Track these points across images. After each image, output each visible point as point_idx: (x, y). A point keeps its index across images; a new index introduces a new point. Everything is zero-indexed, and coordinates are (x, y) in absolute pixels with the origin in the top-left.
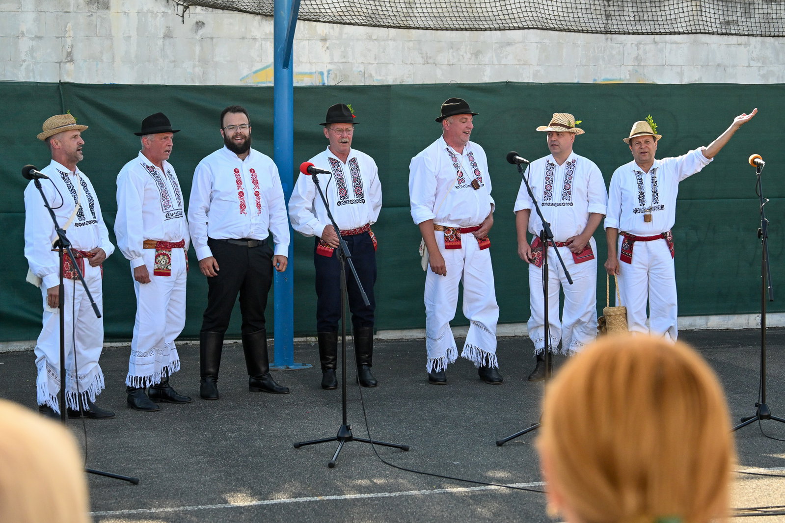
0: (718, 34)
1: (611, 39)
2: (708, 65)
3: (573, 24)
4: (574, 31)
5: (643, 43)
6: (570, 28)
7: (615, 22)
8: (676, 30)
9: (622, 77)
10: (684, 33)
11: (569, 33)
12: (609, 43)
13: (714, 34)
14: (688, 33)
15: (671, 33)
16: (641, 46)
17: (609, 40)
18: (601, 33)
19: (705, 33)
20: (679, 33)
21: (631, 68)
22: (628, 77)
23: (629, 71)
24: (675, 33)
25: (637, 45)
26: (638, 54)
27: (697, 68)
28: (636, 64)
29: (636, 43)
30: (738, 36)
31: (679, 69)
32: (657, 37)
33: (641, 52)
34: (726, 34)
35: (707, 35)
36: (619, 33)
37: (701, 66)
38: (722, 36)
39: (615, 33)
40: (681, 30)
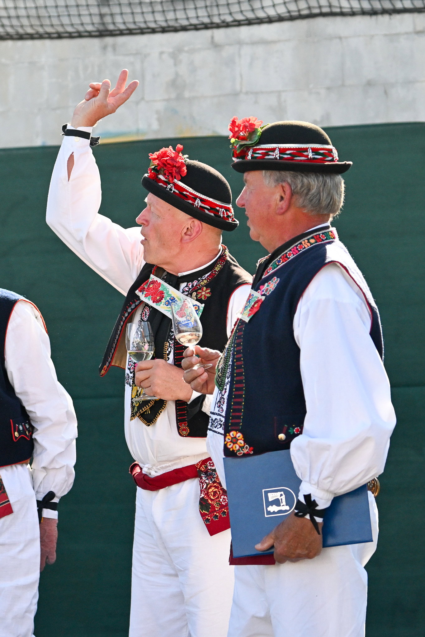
0: (364, 13)
1: (114, 47)
2: (343, 85)
3: (25, 22)
4: (31, 37)
5: (186, 49)
6: (21, 31)
7: (116, 10)
8: (261, 14)
9: (142, 126)
10: (280, 19)
11: (20, 43)
12: (110, 56)
13: (353, 14)
14: (292, 18)
15: (249, 22)
16: (184, 57)
17: (110, 49)
18: (90, 35)
19: (332, 14)
20: (270, 20)
21: (160, 106)
22: (155, 126)
23: (158, 112)
24: (260, 21)
25: (175, 55)
26: (177, 75)
27: (318, 93)
28: (173, 96)
29: (171, 50)
30: (416, 15)
31: (273, 100)
32: (219, 34)
33: (183, 70)
34: (384, 12)
35: (339, 19)
36: (131, 32)
37: (328, 89)
38: (374, 18)
39: (121, 33)
40: (272, 12)
